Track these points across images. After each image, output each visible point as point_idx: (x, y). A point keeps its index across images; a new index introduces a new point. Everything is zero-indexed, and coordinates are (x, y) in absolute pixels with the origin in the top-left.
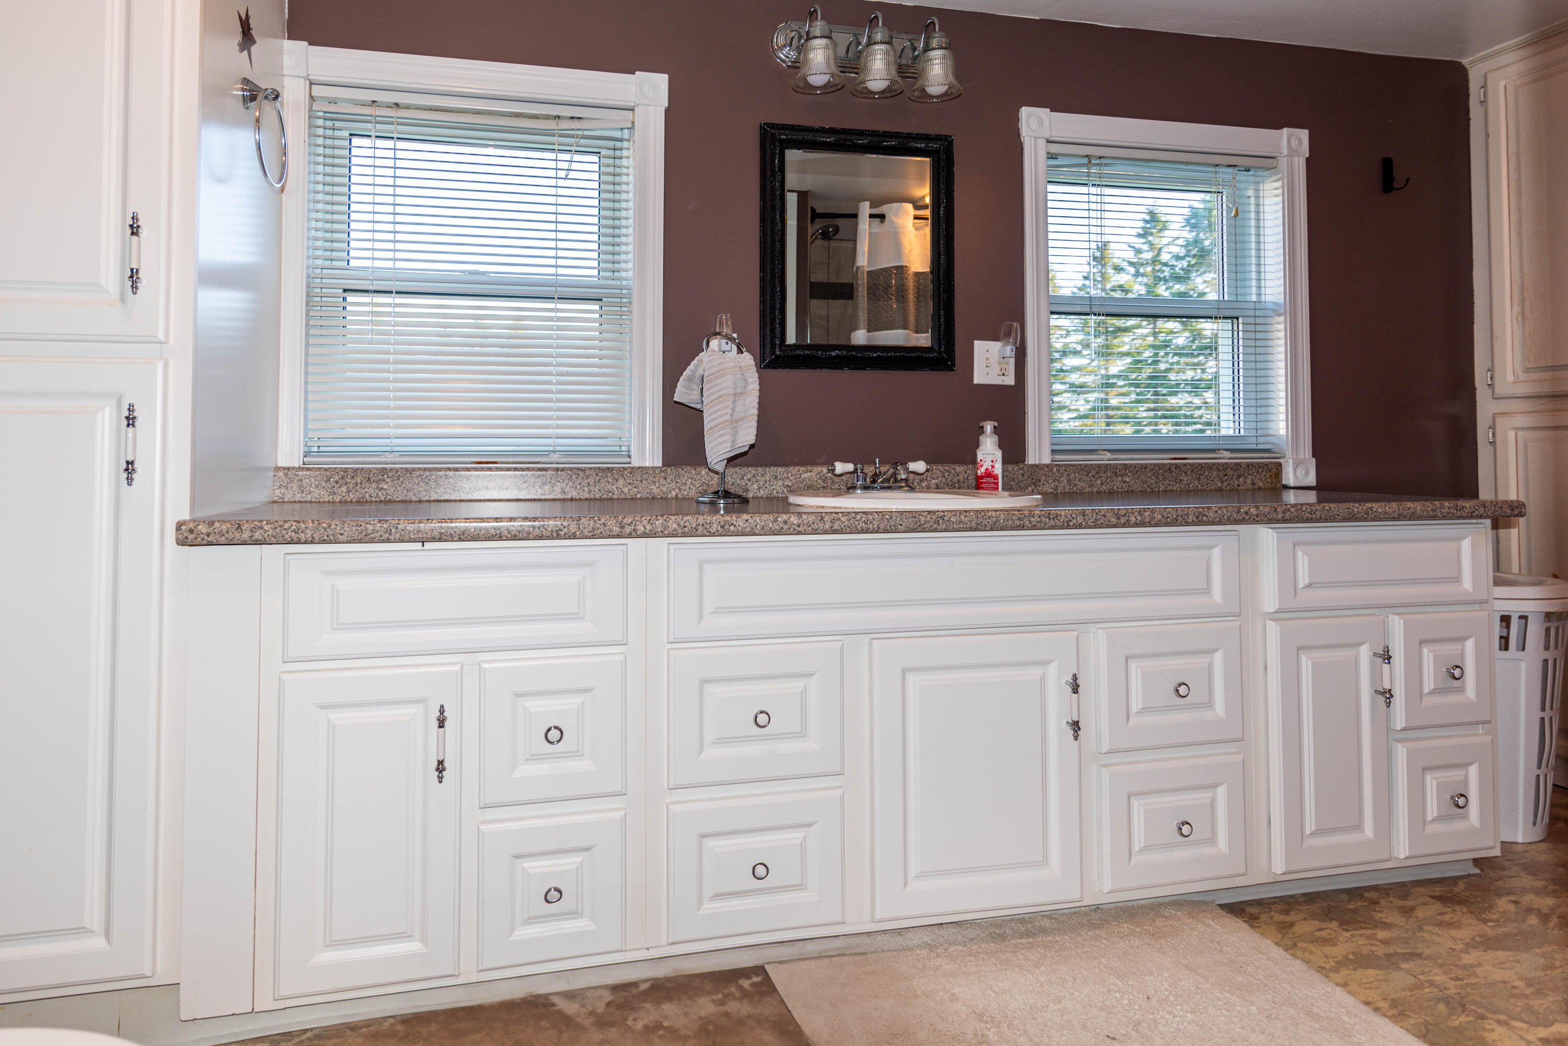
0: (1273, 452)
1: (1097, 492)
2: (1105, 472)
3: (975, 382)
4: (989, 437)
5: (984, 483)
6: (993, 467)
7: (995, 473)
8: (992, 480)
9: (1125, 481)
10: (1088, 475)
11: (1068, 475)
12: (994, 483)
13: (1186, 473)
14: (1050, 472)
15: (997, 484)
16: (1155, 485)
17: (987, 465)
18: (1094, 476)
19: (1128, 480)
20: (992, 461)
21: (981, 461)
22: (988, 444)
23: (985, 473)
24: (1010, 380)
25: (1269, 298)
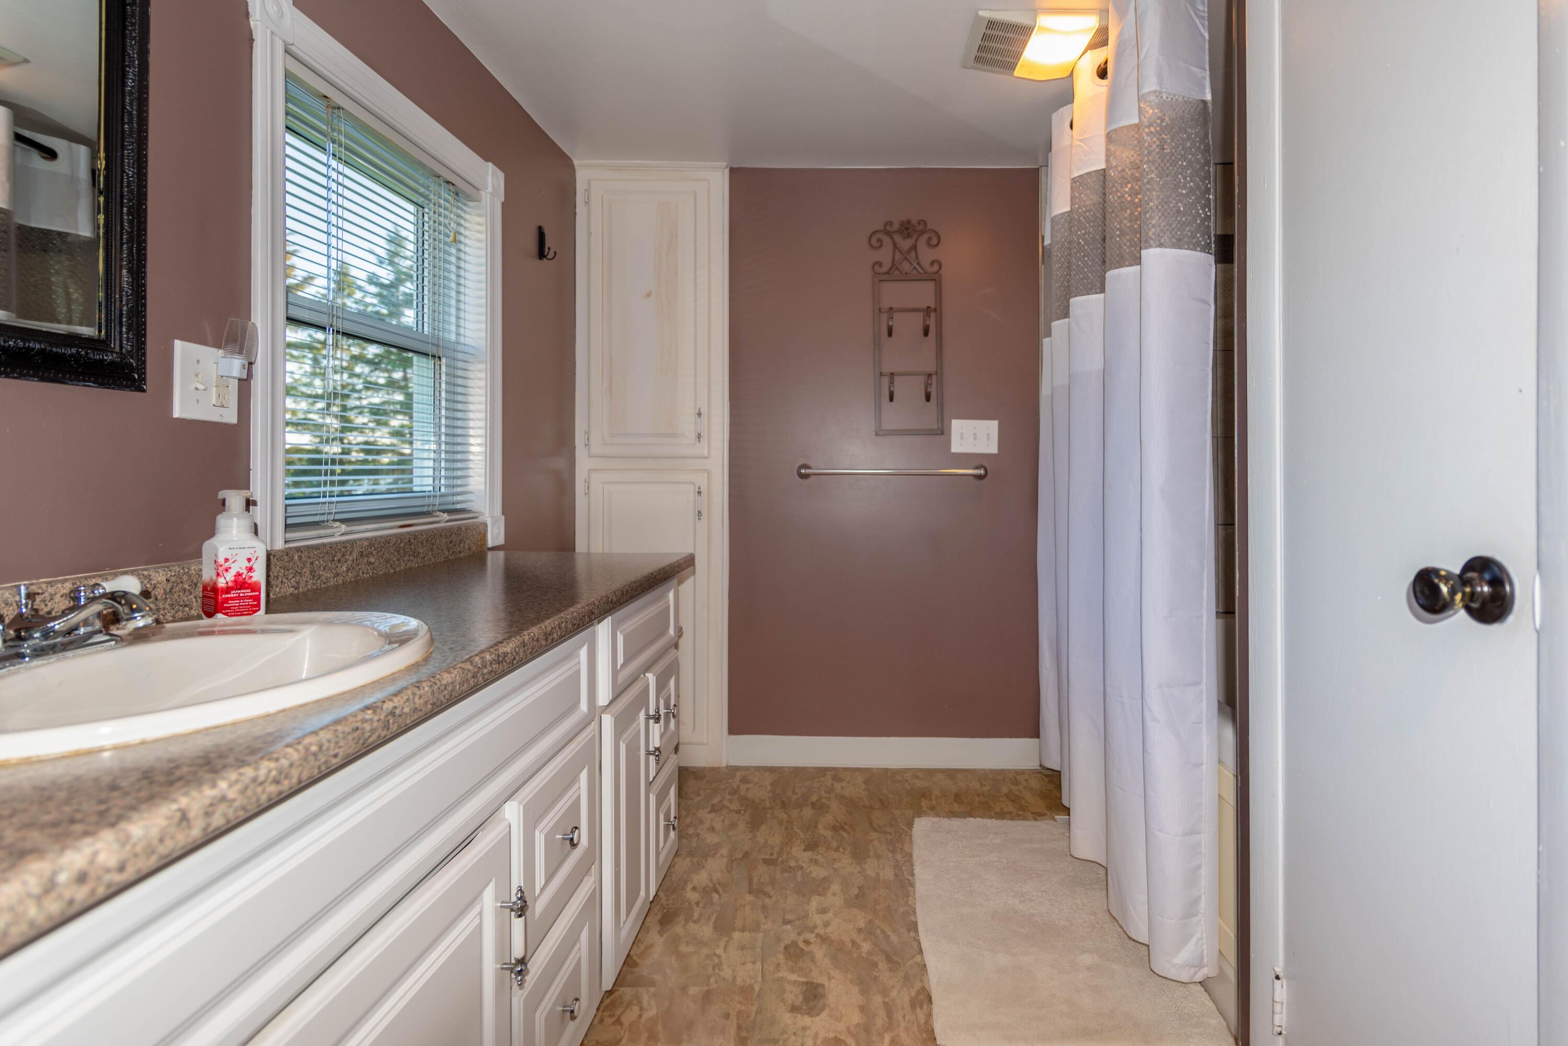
0: (473, 512)
1: (343, 584)
2: (351, 554)
3: (176, 415)
4: (237, 516)
5: (232, 599)
6: (250, 569)
7: (254, 580)
8: (248, 592)
9: (371, 563)
10: (333, 560)
11: (312, 563)
12: (251, 597)
13: (422, 544)
14: (289, 562)
15: (257, 599)
16: (396, 563)
17: (239, 566)
18: (339, 561)
19: (373, 561)
20: (249, 560)
21: (227, 560)
22: (234, 532)
23: (235, 581)
24: (230, 416)
25: (468, 341)
